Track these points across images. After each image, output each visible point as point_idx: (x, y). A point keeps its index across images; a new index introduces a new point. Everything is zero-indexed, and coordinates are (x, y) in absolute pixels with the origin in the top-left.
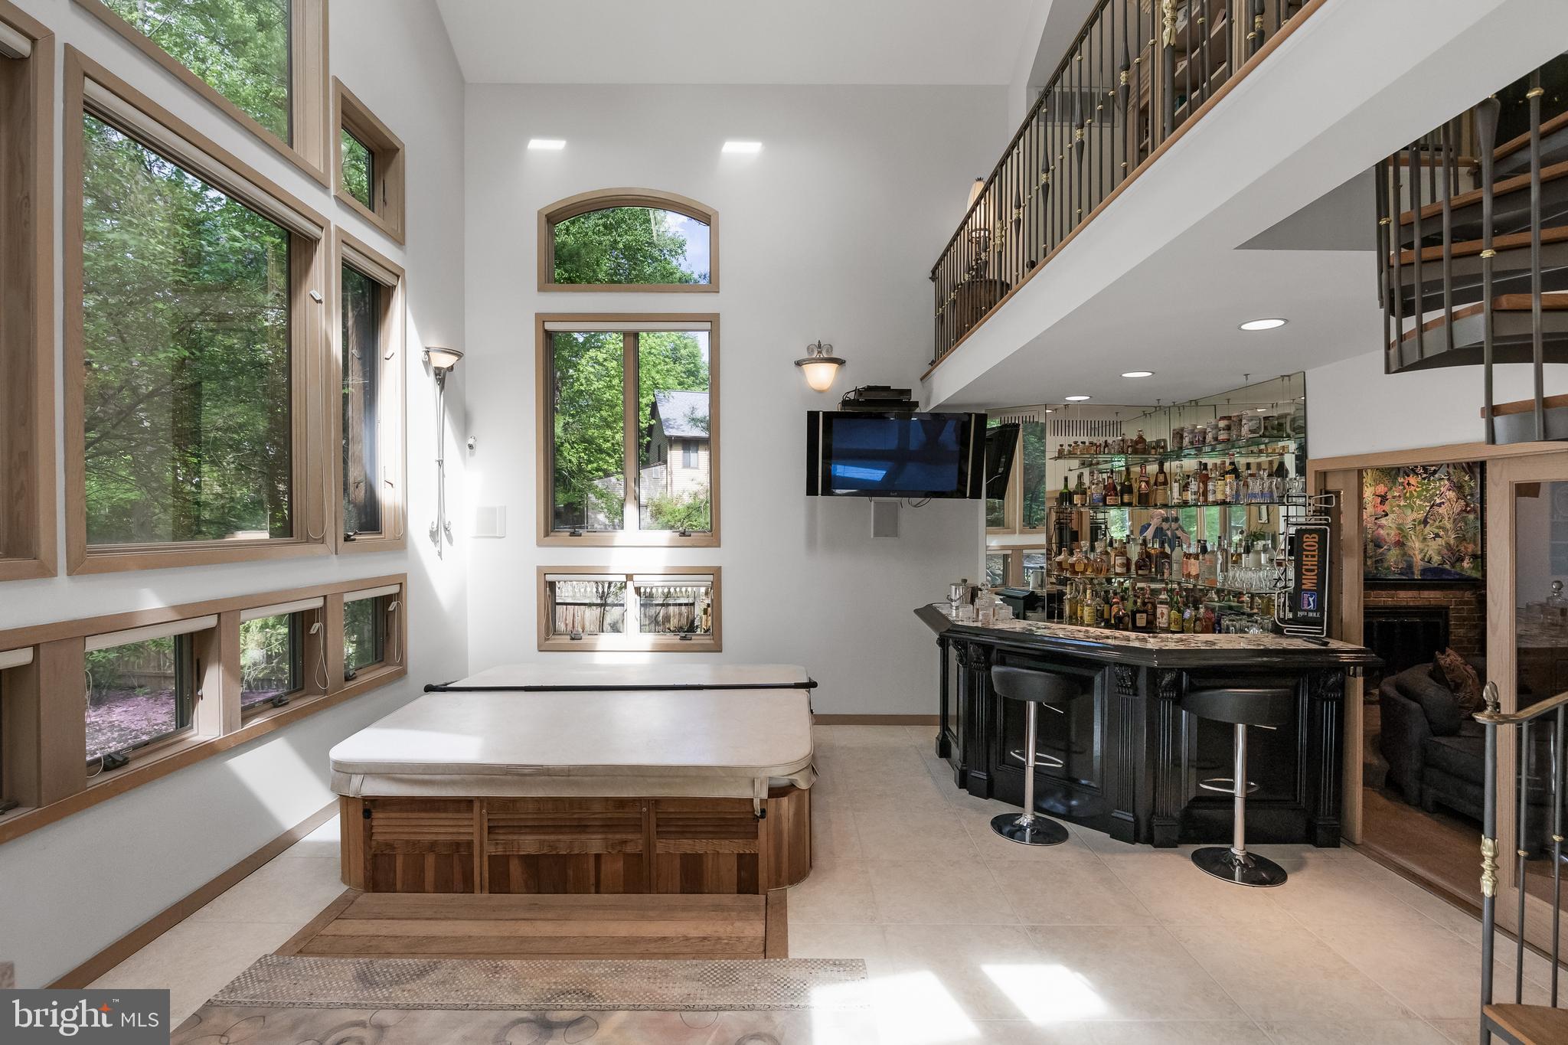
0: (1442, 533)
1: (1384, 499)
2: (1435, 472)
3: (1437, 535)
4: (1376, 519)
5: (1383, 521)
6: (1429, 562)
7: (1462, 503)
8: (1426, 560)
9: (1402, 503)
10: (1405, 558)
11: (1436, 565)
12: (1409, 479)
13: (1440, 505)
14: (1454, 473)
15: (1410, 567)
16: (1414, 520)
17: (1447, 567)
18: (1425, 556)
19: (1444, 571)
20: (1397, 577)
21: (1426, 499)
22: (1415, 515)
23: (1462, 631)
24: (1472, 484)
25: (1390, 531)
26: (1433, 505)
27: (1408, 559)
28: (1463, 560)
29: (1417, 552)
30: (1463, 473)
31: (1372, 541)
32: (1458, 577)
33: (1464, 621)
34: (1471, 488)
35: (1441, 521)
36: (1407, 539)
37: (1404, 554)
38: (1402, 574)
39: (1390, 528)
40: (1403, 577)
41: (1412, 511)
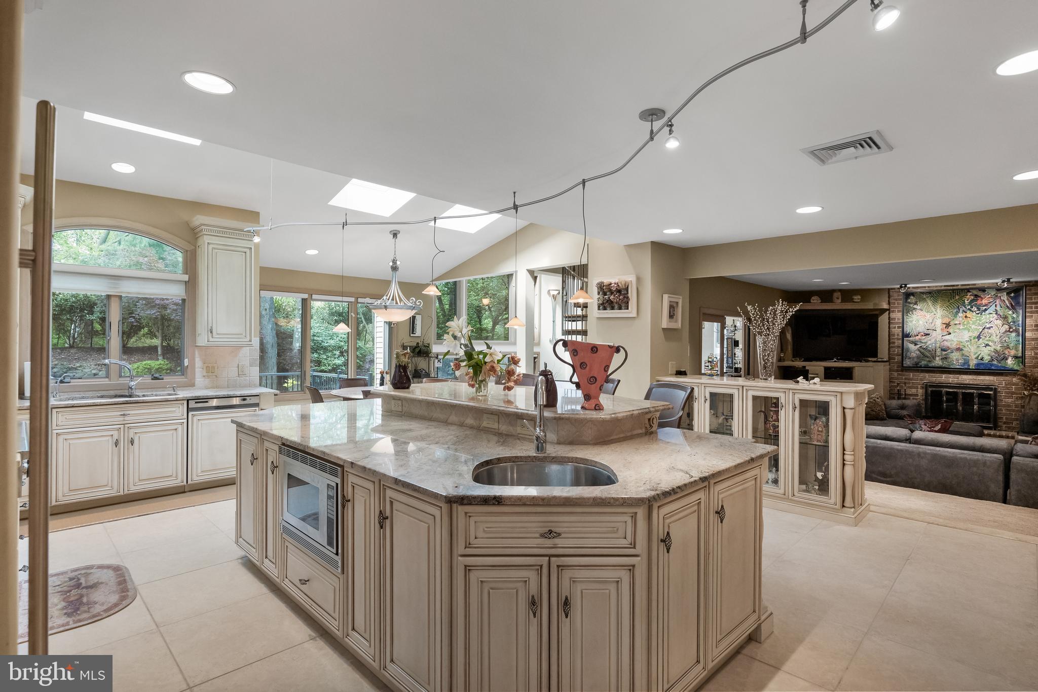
0: (991, 344)
1: (948, 325)
2: (986, 310)
3: (987, 345)
4: (943, 336)
5: (947, 337)
6: (981, 360)
7: (1007, 327)
8: (979, 358)
9: (961, 328)
10: (964, 357)
11: (987, 362)
12: (966, 314)
13: (989, 328)
14: (1001, 309)
15: (966, 362)
16: (971, 336)
17: (995, 362)
18: (978, 356)
19: (992, 365)
20: (958, 367)
21: (979, 325)
22: (971, 334)
23: (1009, 400)
24: (1015, 316)
25: (953, 343)
26: (985, 328)
27: (966, 358)
28: (1007, 359)
29: (972, 354)
30: (1007, 310)
31: (939, 348)
32: (1002, 369)
33: (1012, 394)
34: (1014, 318)
35: (990, 337)
36: (964, 347)
37: (963, 355)
38: (961, 366)
39: (952, 340)
40: (962, 367)
41: (969, 331)
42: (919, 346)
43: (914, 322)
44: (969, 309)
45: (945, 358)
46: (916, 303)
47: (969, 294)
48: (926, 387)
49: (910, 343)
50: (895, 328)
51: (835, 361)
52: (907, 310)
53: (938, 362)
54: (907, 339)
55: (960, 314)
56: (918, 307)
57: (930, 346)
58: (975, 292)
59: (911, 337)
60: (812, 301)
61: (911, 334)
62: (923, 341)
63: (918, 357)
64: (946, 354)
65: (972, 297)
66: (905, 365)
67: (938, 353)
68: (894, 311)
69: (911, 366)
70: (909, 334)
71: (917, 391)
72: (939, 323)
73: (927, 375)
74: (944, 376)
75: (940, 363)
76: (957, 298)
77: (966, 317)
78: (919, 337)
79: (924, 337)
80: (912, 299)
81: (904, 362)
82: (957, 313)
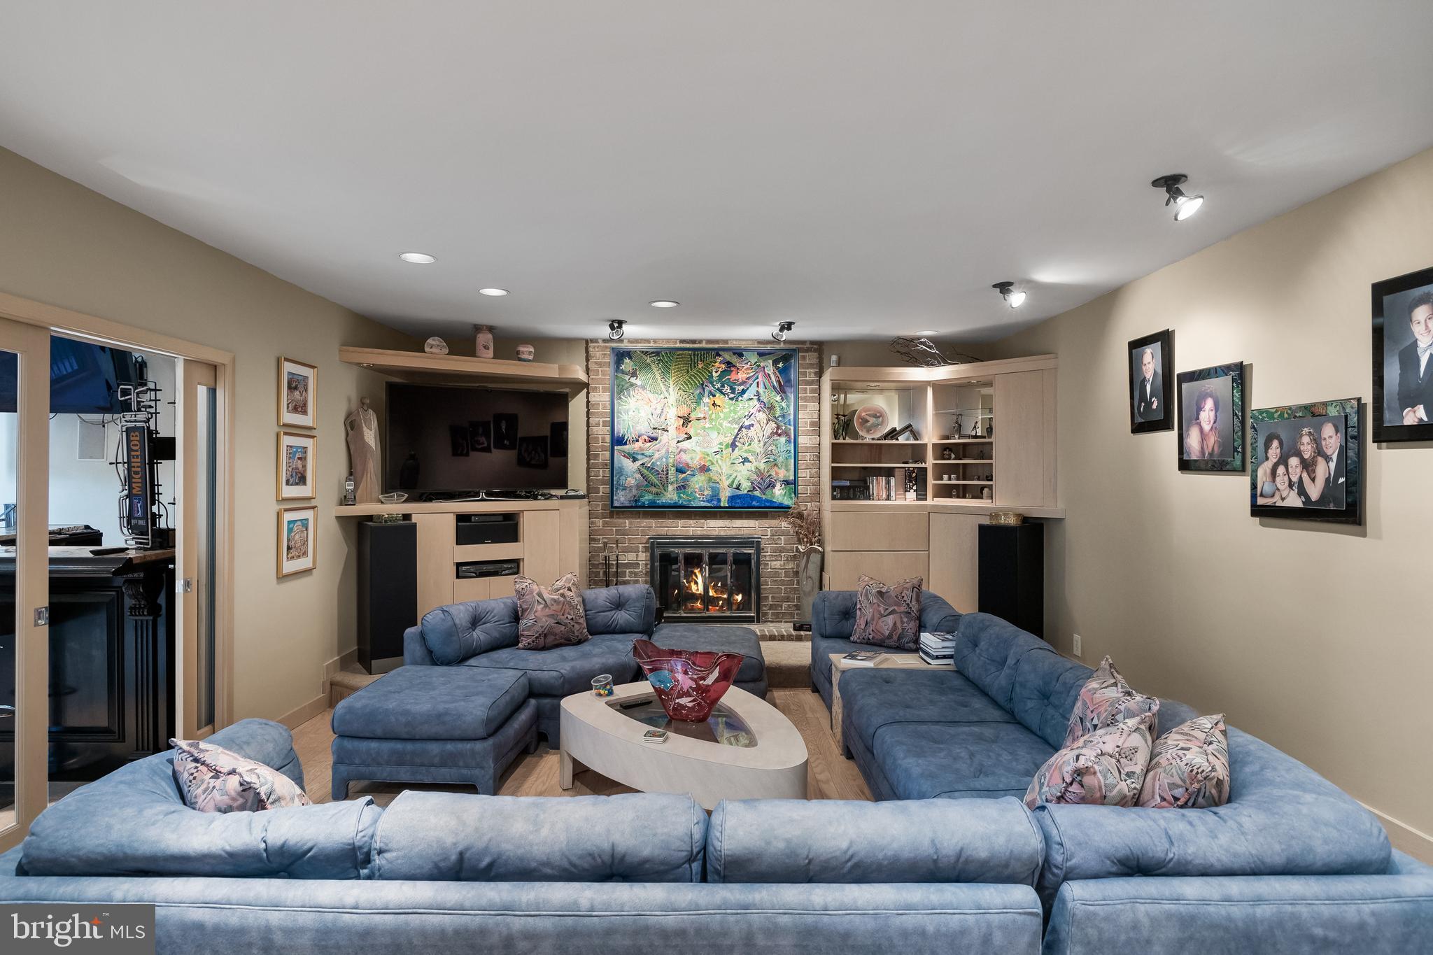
0: (751, 458)
1: (686, 420)
2: (743, 392)
3: (746, 460)
4: (678, 442)
5: (686, 444)
6: (738, 488)
7: (773, 425)
8: (734, 486)
9: (707, 425)
10: (711, 484)
11: (745, 492)
12: (715, 399)
13: (749, 427)
14: (764, 392)
15: (715, 496)
16: (721, 444)
17: (757, 493)
18: (733, 482)
19: (753, 498)
20: (703, 504)
21: (734, 421)
22: (722, 439)
23: (777, 564)
24: (784, 404)
25: (694, 455)
26: (742, 427)
27: (714, 485)
28: (774, 487)
29: (724, 478)
30: (774, 393)
31: (673, 466)
32: (768, 504)
33: (781, 552)
34: (782, 409)
35: (750, 444)
36: (713, 464)
37: (710, 480)
38: (708, 501)
39: (694, 452)
40: (709, 505)
41: (719, 433)
42: (641, 462)
43: (631, 413)
44: (718, 389)
45: (682, 488)
46: (634, 374)
47: (719, 359)
48: (653, 545)
49: (624, 456)
50: (598, 425)
51: (483, 500)
52: (619, 389)
53: (671, 496)
54: (619, 447)
55: (706, 400)
56: (638, 382)
57: (659, 463)
58: (727, 356)
59: (625, 444)
60: (427, 349)
61: (626, 438)
62: (647, 453)
63: (638, 487)
64: (684, 479)
65: (723, 366)
66: (616, 504)
67: (672, 477)
68: (596, 387)
69: (627, 504)
70: (623, 438)
71: (637, 555)
72: (672, 415)
73: (653, 522)
74: (681, 522)
75: (675, 498)
76: (700, 367)
77: (714, 404)
78: (640, 444)
79: (649, 444)
80: (628, 364)
81: (615, 498)
82: (701, 395)
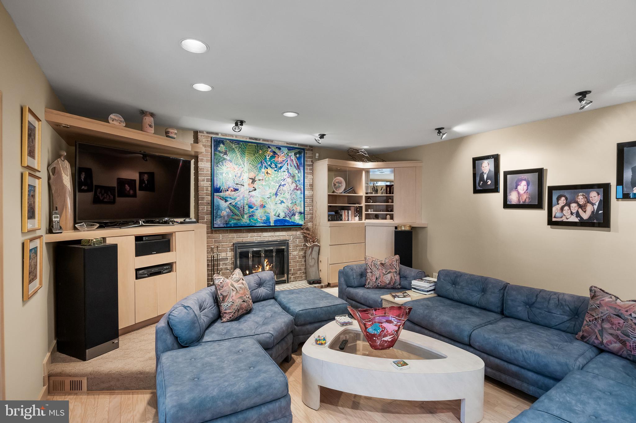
0: (284, 201)
1: (253, 181)
2: (281, 167)
3: (282, 202)
4: (249, 192)
5: (253, 193)
6: (278, 216)
7: (294, 185)
8: (277, 215)
9: (264, 184)
10: (266, 214)
11: (282, 218)
12: (267, 170)
13: (284, 185)
14: (291, 168)
15: (268, 220)
16: (270, 193)
17: (287, 219)
18: (276, 213)
19: (286, 221)
20: (262, 225)
21: (276, 182)
22: (271, 191)
23: (295, 253)
24: (299, 175)
26: (280, 185)
27: (267, 215)
28: (295, 215)
29: (272, 211)
30: (295, 169)
31: (247, 204)
32: (292, 224)
33: (297, 247)
34: (299, 177)
35: (284, 194)
36: (267, 204)
37: (265, 212)
38: (264, 223)
39: (256, 198)
40: (265, 225)
41: (269, 188)
42: (229, 202)
43: (224, 175)
44: (269, 165)
45: (251, 216)
46: (225, 153)
47: (270, 150)
48: (235, 247)
49: (220, 199)
50: (203, 180)
52: (215, 161)
53: (245, 220)
54: (218, 194)
55: (263, 170)
56: (228, 158)
57: (239, 203)
58: (274, 149)
59: (221, 192)
60: (110, 121)
61: (221, 189)
62: (232, 197)
63: (228, 216)
64: (253, 212)
65: (272, 153)
66: (216, 226)
67: (246, 211)
68: (202, 159)
69: (222, 226)
70: (220, 188)
71: (227, 254)
72: (245, 178)
73: (235, 235)
74: (250, 235)
75: (248, 222)
76: (260, 153)
77: (267, 173)
78: (229, 192)
79: (234, 193)
80: (222, 148)
81: (215, 222)
82: (261, 167)
